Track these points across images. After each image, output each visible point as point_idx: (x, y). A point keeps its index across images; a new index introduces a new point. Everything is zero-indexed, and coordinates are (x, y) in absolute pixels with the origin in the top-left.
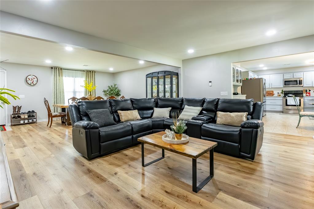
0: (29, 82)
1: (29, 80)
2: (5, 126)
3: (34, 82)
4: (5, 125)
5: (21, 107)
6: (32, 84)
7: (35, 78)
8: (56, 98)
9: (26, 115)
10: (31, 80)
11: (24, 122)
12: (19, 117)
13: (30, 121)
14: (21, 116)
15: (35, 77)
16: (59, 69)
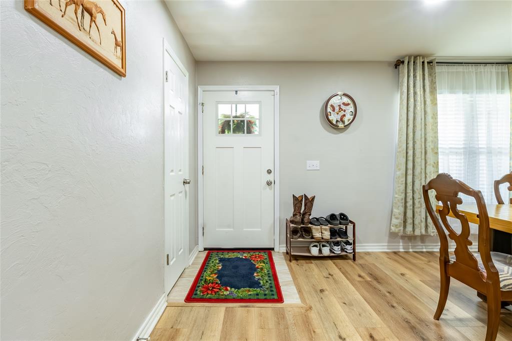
0: (334, 118)
1: (334, 110)
2: (272, 252)
3: (346, 119)
4: (273, 249)
5: (313, 198)
6: (341, 125)
7: (348, 104)
8: (410, 172)
9: (326, 230)
10: (337, 109)
11: (320, 251)
12: (308, 231)
13: (337, 250)
14: (314, 231)
15: (349, 101)
16: (423, 62)
